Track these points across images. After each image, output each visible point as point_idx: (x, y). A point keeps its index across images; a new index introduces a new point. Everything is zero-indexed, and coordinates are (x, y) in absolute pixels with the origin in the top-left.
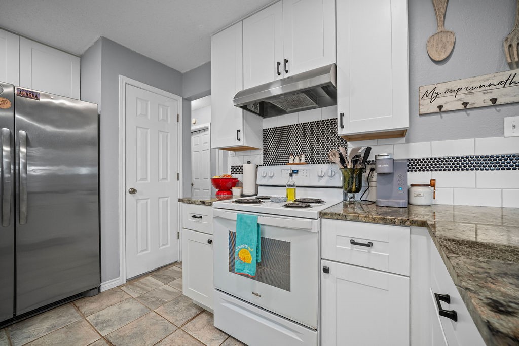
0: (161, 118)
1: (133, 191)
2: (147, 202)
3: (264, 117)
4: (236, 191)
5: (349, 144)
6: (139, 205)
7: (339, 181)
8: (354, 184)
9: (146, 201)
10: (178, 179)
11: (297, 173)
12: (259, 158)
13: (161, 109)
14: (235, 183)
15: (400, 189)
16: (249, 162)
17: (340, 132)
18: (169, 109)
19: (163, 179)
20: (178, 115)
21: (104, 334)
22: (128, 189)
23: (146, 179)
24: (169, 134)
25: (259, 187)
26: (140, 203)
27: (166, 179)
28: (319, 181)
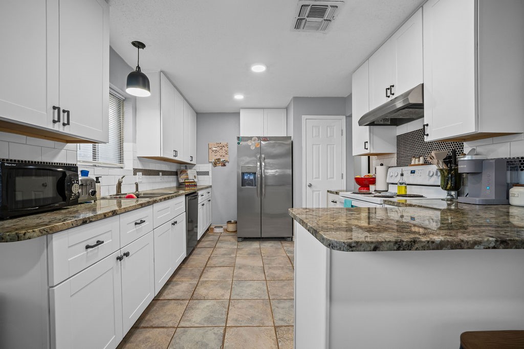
0: (329, 135)
1: (310, 186)
2: (319, 194)
3: (397, 125)
4: (372, 188)
5: (465, 144)
6: (314, 194)
7: (437, 180)
8: (450, 183)
9: (318, 192)
10: (342, 178)
11: (414, 173)
12: (394, 161)
13: (329, 129)
14: (373, 181)
15: (488, 188)
16: (382, 165)
17: (427, 139)
18: (335, 127)
19: (330, 178)
20: (342, 130)
21: (288, 255)
22: (308, 184)
23: (319, 178)
24: (335, 146)
25: (390, 185)
26: (315, 193)
27: (333, 178)
28: (429, 180)
